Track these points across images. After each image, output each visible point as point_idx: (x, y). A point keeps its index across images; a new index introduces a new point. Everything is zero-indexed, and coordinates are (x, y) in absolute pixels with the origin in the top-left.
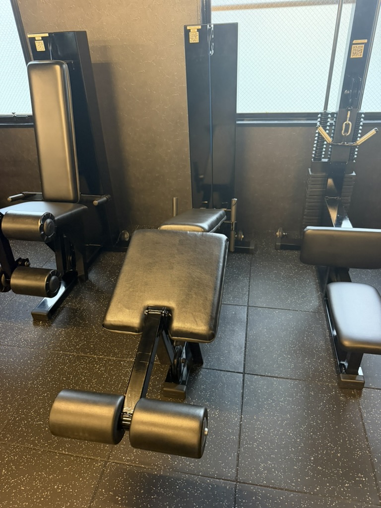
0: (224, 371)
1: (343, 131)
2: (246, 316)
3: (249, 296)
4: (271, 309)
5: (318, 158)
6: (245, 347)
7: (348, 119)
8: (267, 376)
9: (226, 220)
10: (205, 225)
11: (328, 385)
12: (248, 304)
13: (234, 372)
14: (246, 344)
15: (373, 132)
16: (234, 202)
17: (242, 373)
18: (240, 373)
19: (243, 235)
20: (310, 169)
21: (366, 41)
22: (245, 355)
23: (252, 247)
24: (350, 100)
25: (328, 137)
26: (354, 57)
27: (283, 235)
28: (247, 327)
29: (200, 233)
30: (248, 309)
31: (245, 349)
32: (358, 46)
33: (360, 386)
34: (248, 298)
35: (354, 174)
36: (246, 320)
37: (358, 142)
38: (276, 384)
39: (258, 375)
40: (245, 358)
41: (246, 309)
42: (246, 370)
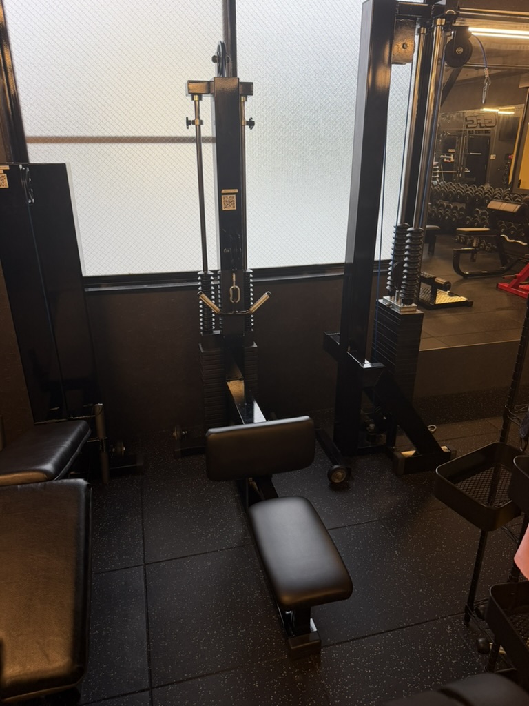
0: (118, 696)
1: (231, 298)
2: (143, 583)
3: (144, 546)
4: (180, 560)
5: (208, 329)
6: (148, 640)
7: (234, 283)
8: (188, 680)
9: (89, 438)
10: (49, 467)
11: (276, 661)
12: (144, 561)
13: (134, 692)
14: (148, 634)
15: (265, 297)
16: (98, 408)
17: (147, 690)
18: (143, 691)
19: (124, 446)
20: (200, 346)
21: (236, 191)
22: (149, 654)
23: (140, 464)
24: (232, 261)
25: (215, 307)
26: (226, 209)
27: (182, 435)
28: (147, 602)
29: (39, 484)
30: (145, 570)
31: (149, 644)
32: (228, 196)
33: (317, 648)
34: (144, 550)
35: (255, 346)
36: (144, 590)
37: (251, 310)
38: (203, 689)
39: (173, 683)
40: (149, 660)
41: (143, 570)
42: (153, 682)
